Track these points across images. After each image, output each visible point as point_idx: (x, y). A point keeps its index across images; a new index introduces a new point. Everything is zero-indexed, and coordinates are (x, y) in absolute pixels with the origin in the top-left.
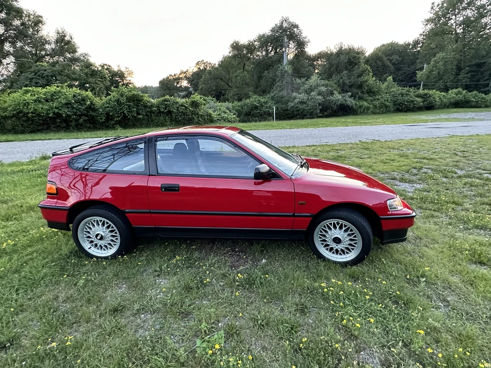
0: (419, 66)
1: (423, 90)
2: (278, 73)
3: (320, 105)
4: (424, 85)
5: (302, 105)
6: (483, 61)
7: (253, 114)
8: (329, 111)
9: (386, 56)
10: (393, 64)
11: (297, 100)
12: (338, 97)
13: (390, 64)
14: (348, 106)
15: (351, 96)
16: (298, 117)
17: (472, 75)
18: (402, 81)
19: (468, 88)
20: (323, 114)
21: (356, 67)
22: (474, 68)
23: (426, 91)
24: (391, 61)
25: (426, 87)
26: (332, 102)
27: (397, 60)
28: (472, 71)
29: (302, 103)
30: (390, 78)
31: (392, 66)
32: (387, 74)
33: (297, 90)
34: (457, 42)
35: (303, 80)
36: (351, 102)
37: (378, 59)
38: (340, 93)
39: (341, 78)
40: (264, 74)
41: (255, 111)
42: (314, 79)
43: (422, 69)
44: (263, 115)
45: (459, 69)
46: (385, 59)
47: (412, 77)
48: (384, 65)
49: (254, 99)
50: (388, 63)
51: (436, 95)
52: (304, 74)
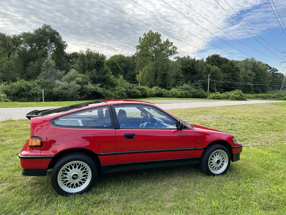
0: (137, 71)
1: (140, 86)
2: (44, 65)
3: (78, 91)
4: (140, 83)
5: (65, 91)
6: (166, 73)
7: (21, 95)
8: (85, 95)
9: (118, 63)
10: (123, 68)
11: (60, 87)
12: (91, 86)
13: (121, 68)
14: (98, 93)
15: (100, 87)
16: (62, 99)
17: (162, 80)
18: (129, 79)
19: (161, 86)
20: (81, 97)
21: (102, 68)
22: (163, 76)
23: (142, 87)
24: (121, 66)
25: (142, 84)
26: (88, 90)
27: (124, 66)
28: (162, 78)
29: (65, 89)
30: (121, 76)
31: (122, 70)
32: (120, 74)
33: (60, 78)
34: (153, 61)
35: (64, 72)
36: (100, 90)
37: (113, 64)
38: (92, 83)
39: (92, 74)
40: (30, 64)
41: (23, 93)
42: (72, 72)
43: (138, 73)
44: (31, 96)
45: (156, 76)
46: (118, 65)
47: (134, 78)
48: (118, 68)
49: (21, 83)
50: (120, 67)
51: (148, 90)
52: (64, 68)
